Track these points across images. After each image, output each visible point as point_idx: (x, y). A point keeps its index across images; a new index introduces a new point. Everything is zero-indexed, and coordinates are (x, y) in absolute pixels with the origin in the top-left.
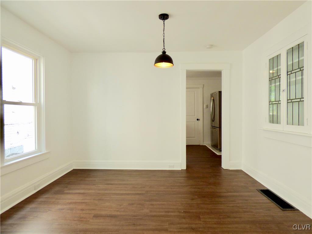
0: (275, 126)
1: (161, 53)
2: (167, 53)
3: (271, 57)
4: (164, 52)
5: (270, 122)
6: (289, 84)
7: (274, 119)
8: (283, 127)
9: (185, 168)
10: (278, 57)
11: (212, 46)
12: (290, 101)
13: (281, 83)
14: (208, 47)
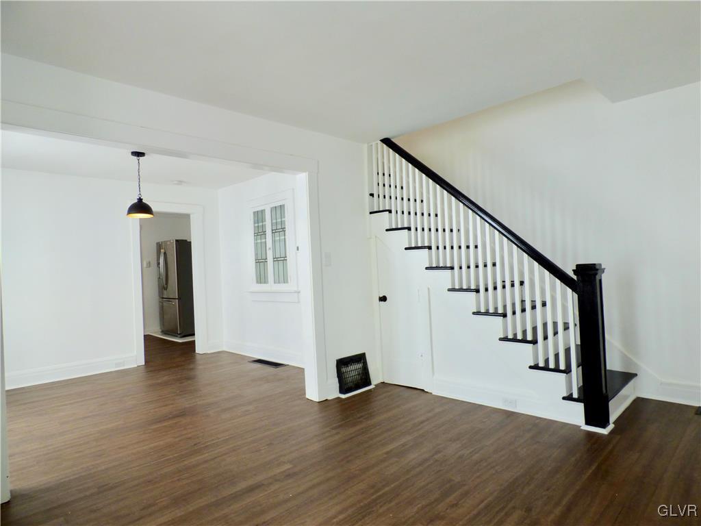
0: (263, 287)
1: (136, 201)
2: (143, 201)
3: (256, 210)
4: (140, 200)
5: (257, 282)
6: (274, 242)
7: (261, 278)
8: (271, 286)
9: (144, 364)
10: (263, 211)
11: (180, 182)
12: (276, 259)
13: (267, 240)
14: (176, 182)
